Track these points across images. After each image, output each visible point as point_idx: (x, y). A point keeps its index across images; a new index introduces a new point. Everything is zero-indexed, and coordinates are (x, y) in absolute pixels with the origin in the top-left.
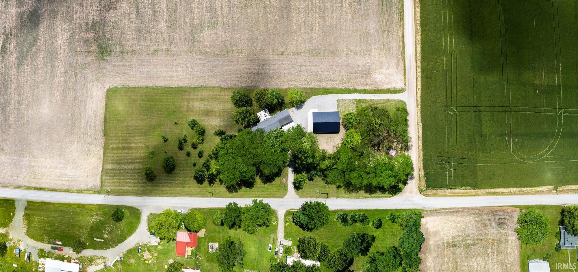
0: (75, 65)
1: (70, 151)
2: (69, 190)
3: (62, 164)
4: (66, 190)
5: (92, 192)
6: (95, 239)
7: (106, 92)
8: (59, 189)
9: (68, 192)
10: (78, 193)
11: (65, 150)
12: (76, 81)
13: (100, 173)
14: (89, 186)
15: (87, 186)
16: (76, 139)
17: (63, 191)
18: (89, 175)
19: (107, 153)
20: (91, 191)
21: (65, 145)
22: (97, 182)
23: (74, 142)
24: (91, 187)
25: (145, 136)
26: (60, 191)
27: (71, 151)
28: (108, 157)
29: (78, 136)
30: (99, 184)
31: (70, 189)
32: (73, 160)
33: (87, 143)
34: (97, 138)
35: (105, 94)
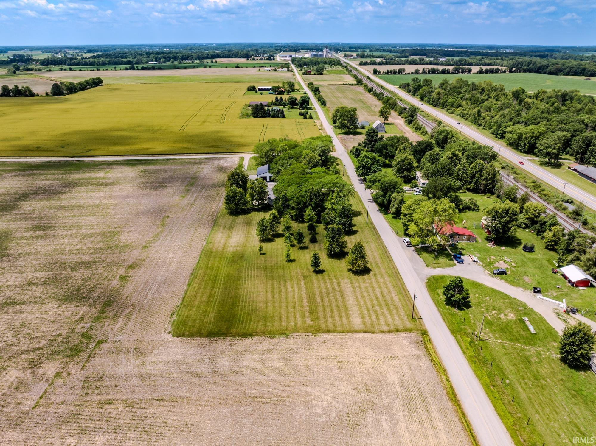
0: (76, 407)
1: (334, 403)
2: (448, 393)
3: (378, 420)
4: (451, 399)
5: (429, 346)
6: (532, 330)
7: (179, 338)
8: (460, 420)
9: (454, 394)
10: (445, 371)
11: (334, 415)
12: (125, 401)
13: (375, 335)
14: (416, 352)
15: (418, 357)
16: (297, 390)
17: (460, 407)
18: (390, 355)
19: (327, 326)
20: (426, 348)
21: (319, 415)
22: (401, 339)
23: (307, 394)
24: (418, 348)
25: (285, 280)
26: (463, 414)
27: (334, 398)
28: (335, 325)
29: (288, 386)
30: (402, 335)
31: (445, 392)
32: (359, 391)
33: (307, 366)
34: (291, 347)
35: (185, 339)
